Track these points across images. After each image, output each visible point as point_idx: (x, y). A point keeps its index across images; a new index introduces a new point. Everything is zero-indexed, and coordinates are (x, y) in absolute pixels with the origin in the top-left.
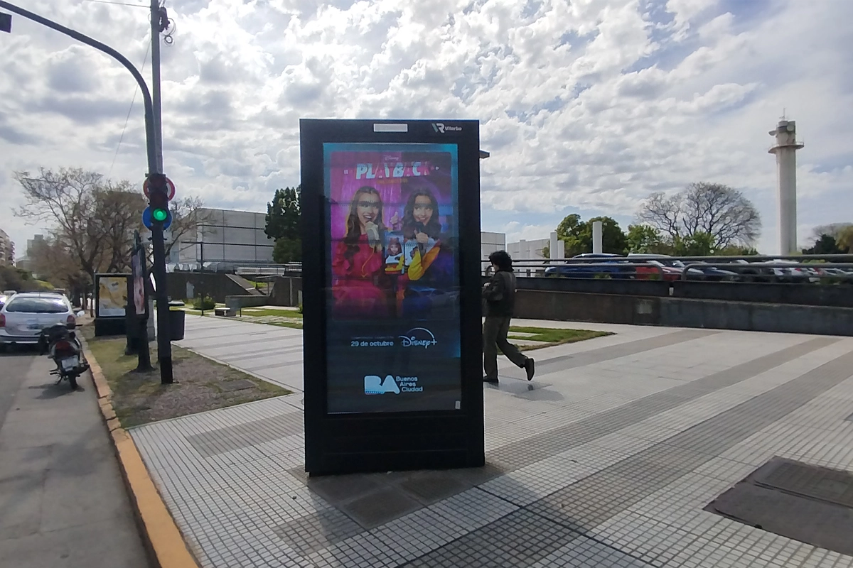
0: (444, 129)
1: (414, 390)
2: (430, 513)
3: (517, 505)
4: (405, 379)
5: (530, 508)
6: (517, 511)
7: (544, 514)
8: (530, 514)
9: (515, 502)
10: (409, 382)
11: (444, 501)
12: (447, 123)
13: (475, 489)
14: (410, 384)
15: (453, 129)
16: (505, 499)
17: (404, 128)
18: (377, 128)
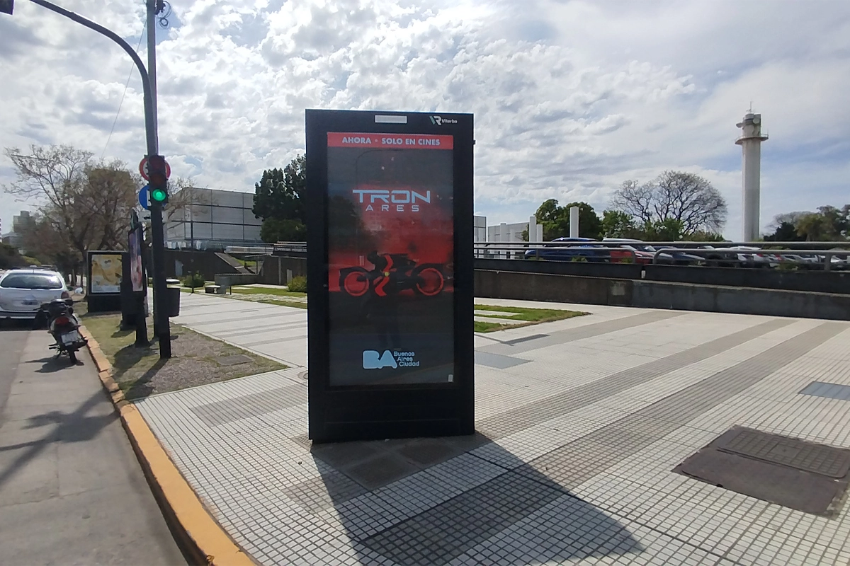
0: (441, 122)
1: (411, 364)
2: (427, 476)
3: (506, 468)
4: (403, 354)
5: (517, 471)
6: (506, 473)
7: (530, 476)
8: (517, 476)
9: (504, 466)
10: (406, 357)
11: (439, 466)
12: (443, 116)
13: (466, 454)
14: (408, 359)
15: (449, 121)
16: (494, 463)
17: (404, 120)
18: (378, 119)
